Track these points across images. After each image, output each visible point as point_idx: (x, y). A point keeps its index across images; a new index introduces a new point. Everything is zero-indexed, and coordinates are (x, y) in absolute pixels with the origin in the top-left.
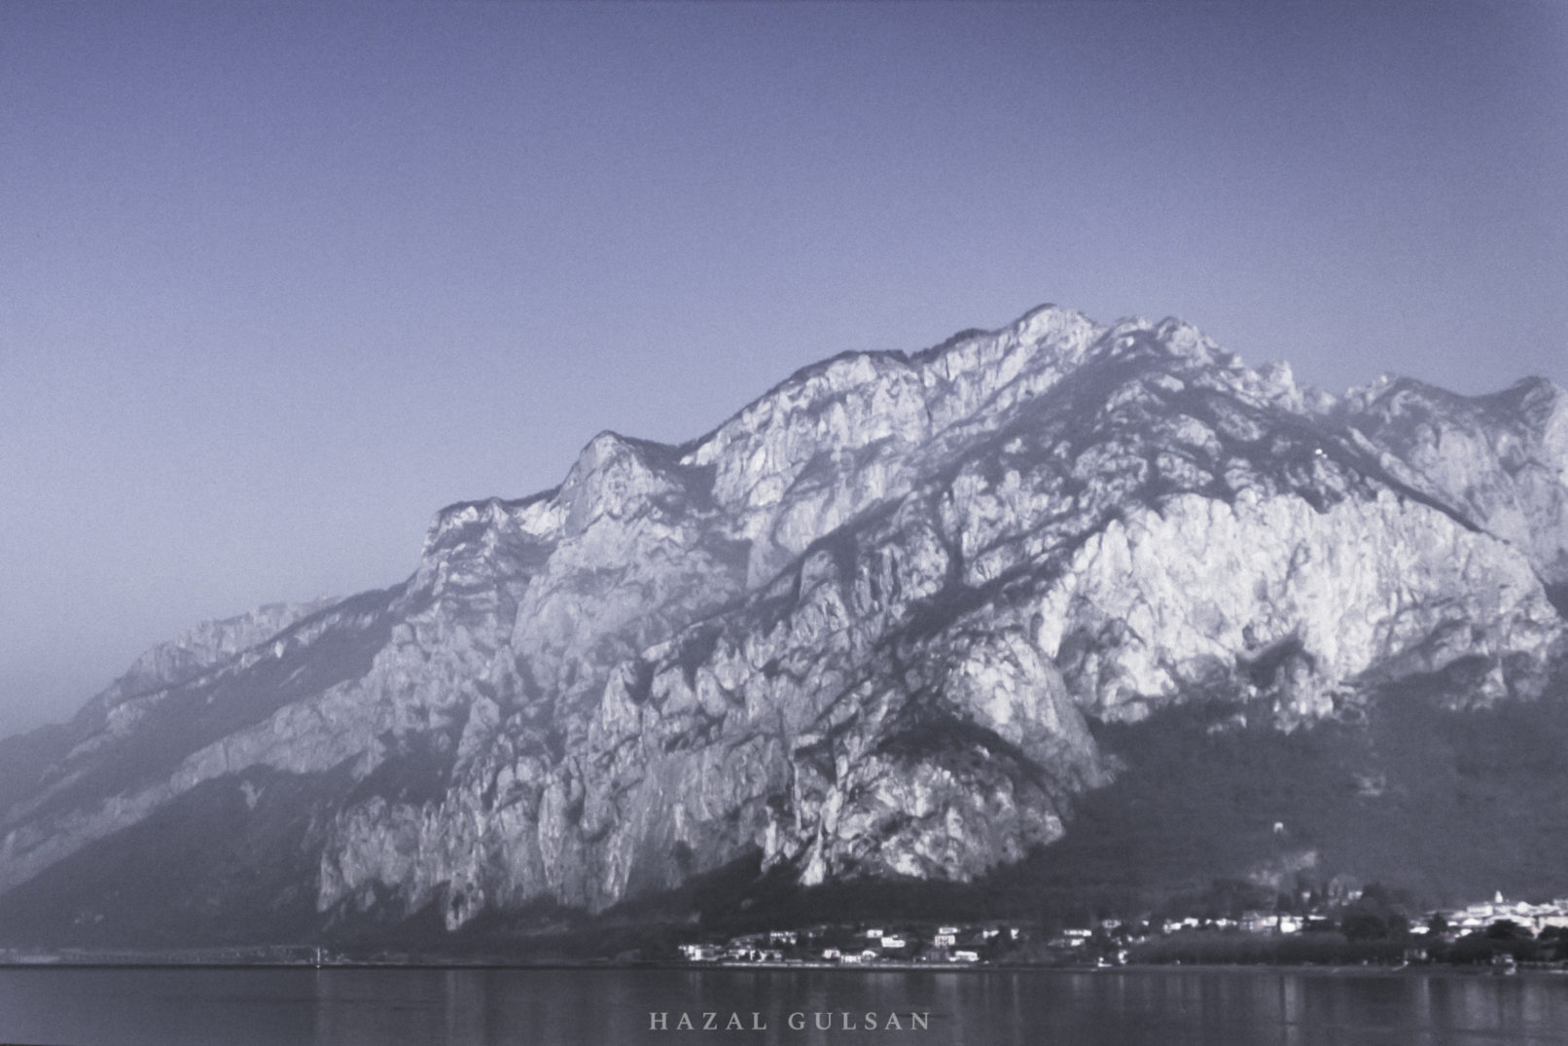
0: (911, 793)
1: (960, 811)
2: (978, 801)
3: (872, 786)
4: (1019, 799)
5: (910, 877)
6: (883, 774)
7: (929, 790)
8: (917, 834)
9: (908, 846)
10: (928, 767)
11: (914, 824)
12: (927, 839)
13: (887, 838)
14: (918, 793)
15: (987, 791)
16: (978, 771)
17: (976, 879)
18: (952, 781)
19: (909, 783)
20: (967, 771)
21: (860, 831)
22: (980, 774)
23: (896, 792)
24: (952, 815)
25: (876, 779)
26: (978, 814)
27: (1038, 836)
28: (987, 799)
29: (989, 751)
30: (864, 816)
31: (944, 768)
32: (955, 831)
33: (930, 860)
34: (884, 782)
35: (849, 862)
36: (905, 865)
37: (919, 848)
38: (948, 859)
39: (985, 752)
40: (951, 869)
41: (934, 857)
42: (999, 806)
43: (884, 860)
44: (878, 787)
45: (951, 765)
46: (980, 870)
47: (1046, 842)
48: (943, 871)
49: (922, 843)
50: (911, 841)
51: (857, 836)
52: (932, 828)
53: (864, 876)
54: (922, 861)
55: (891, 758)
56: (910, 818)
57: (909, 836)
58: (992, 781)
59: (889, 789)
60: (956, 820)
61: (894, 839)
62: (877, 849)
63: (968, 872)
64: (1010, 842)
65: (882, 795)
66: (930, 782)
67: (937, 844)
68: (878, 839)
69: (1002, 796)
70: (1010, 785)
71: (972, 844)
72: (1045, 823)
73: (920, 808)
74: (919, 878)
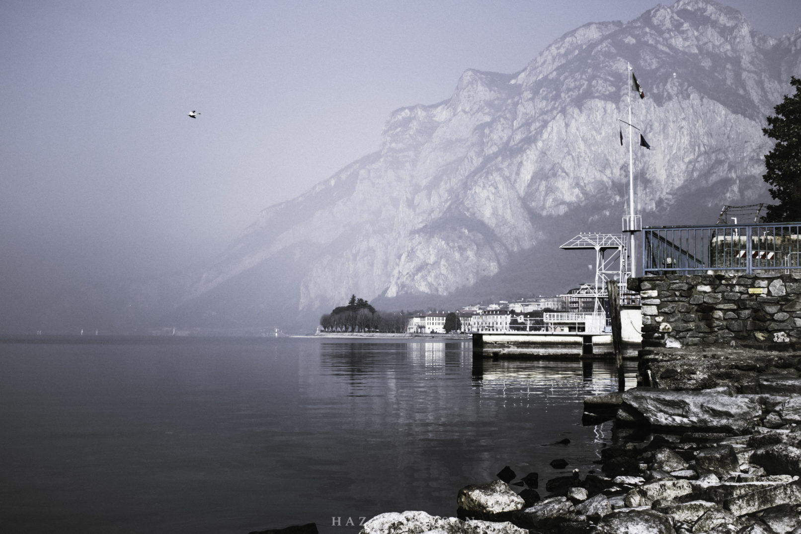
0: (429, 252)
1: (447, 260)
2: (457, 256)
3: (415, 249)
4: (478, 254)
5: (424, 293)
6: (420, 243)
7: (436, 251)
8: (429, 272)
9: (424, 278)
10: (436, 239)
11: (429, 267)
12: (433, 274)
13: (417, 274)
14: (431, 252)
15: (462, 249)
16: (460, 241)
17: (450, 293)
18: (445, 246)
19: (429, 248)
20: (453, 241)
21: (409, 271)
23: (424, 252)
24: (443, 262)
25: (417, 246)
26: (456, 262)
27: (485, 273)
28: (461, 255)
29: (468, 231)
30: (410, 263)
31: (443, 239)
32: (444, 271)
33: (433, 285)
34: (420, 247)
35: (403, 286)
36: (423, 288)
37: (429, 279)
38: (439, 284)
39: (466, 231)
40: (440, 290)
41: (435, 283)
42: (468, 257)
43: (415, 285)
44: (417, 249)
45: (447, 239)
46: (453, 289)
47: (492, 274)
48: (437, 290)
49: (431, 276)
50: (426, 276)
51: (408, 273)
52: (435, 269)
53: (406, 293)
54: (430, 285)
55: (423, 235)
56: (427, 264)
57: (426, 273)
58: (466, 246)
59: (421, 250)
60: (444, 265)
61: (420, 274)
62: (413, 280)
63: (447, 290)
64: (471, 275)
65: (419, 253)
66: (437, 247)
67: (437, 277)
68: (414, 275)
69: (470, 254)
70: (475, 247)
71: (451, 277)
72: (490, 266)
73: (432, 259)
74: (427, 294)
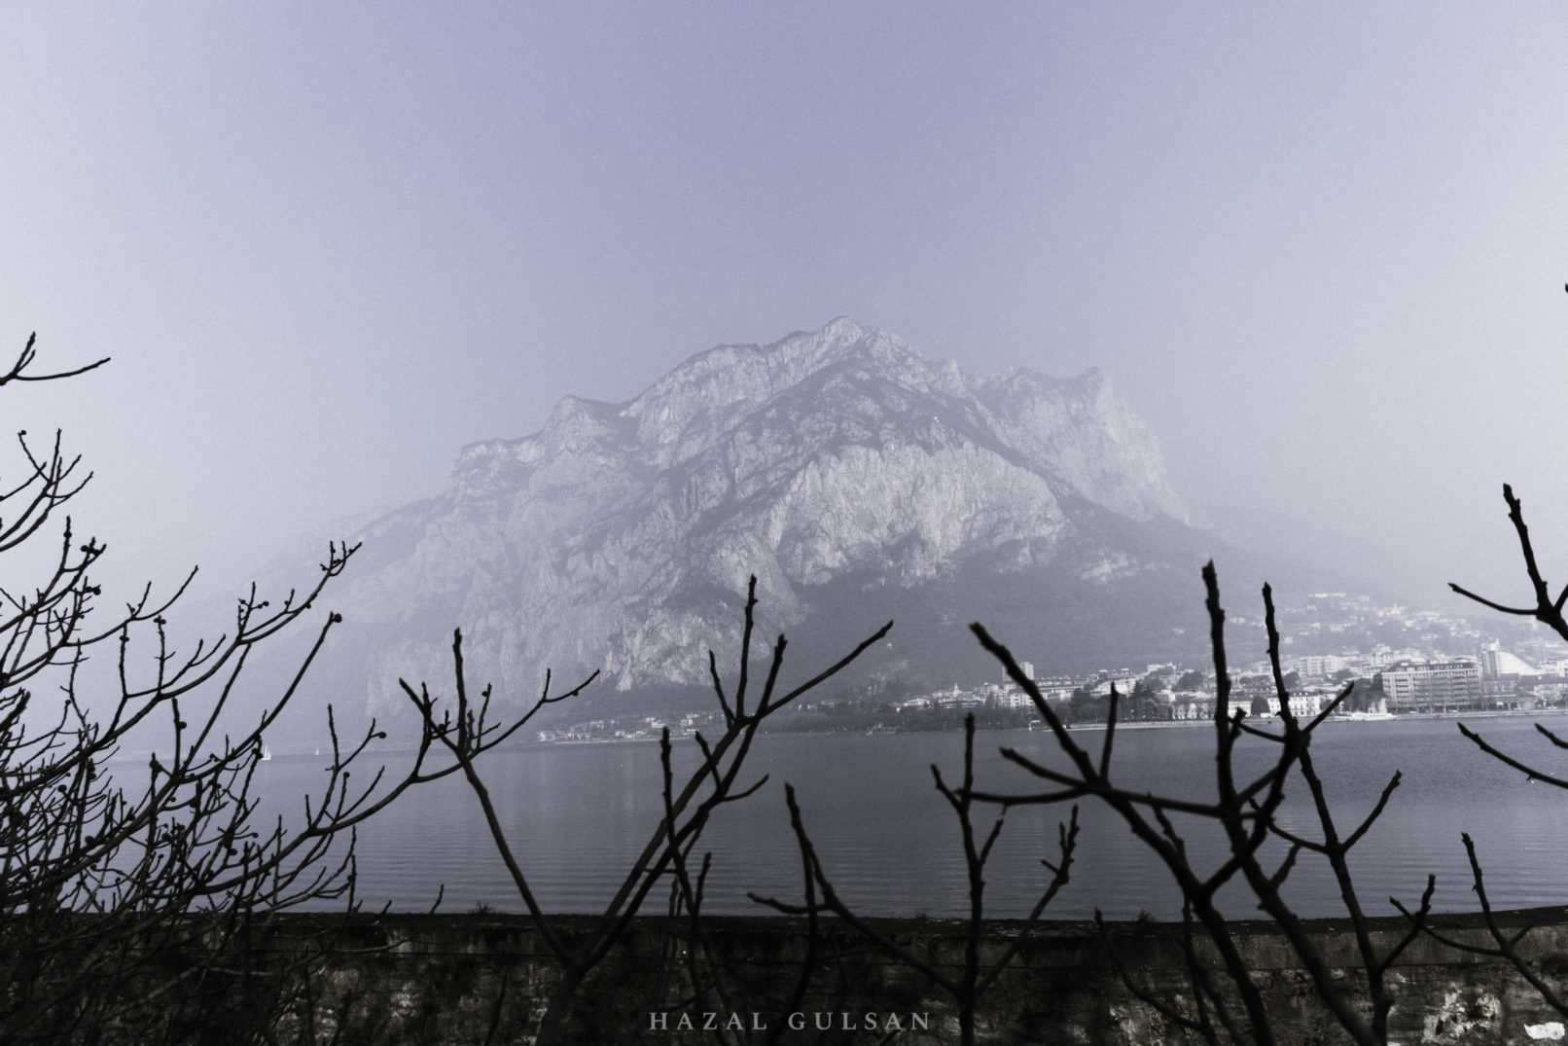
0: (680, 632)
1: (708, 642)
2: (719, 635)
3: (659, 628)
5: (676, 683)
6: (664, 621)
7: (690, 630)
8: (683, 657)
9: (676, 664)
10: (689, 615)
11: (681, 651)
12: (688, 660)
13: (665, 661)
14: (684, 632)
15: (724, 628)
16: (720, 617)
18: (703, 624)
19: (679, 626)
20: (712, 618)
21: (649, 656)
22: (721, 619)
23: (672, 631)
24: (702, 644)
25: (661, 624)
26: (719, 644)
27: (755, 657)
28: (724, 634)
30: (654, 647)
31: (699, 616)
32: (704, 654)
33: (690, 673)
34: (665, 625)
35: (644, 676)
36: (676, 677)
37: (684, 665)
38: (700, 672)
39: (725, 605)
40: (701, 678)
41: (692, 671)
42: (731, 638)
43: (663, 674)
44: (661, 629)
45: (703, 614)
47: (761, 659)
48: (698, 680)
49: (685, 662)
50: (679, 661)
51: (649, 660)
52: (692, 653)
54: (685, 673)
55: (669, 610)
56: (679, 648)
57: (678, 658)
58: (727, 624)
59: (667, 630)
60: (705, 648)
61: (669, 660)
62: (660, 667)
65: (665, 635)
66: (691, 625)
67: (694, 663)
68: (660, 661)
69: (734, 633)
70: (739, 625)
72: (759, 648)
73: (685, 641)
74: (683, 684)
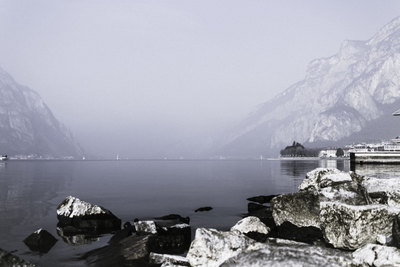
0: (328, 122)
1: (337, 126)
2: (341, 123)
3: (322, 121)
4: (351, 122)
5: (326, 140)
6: (324, 118)
7: (331, 121)
8: (328, 131)
9: (326, 133)
10: (332, 116)
11: (328, 129)
13: (323, 132)
14: (329, 122)
15: (343, 121)
17: (338, 140)
18: (336, 119)
19: (328, 120)
20: (340, 117)
21: (319, 131)
22: (343, 117)
23: (326, 122)
24: (335, 126)
25: (323, 119)
26: (341, 126)
27: (355, 131)
28: (343, 123)
30: (320, 127)
31: (335, 116)
32: (335, 130)
33: (330, 136)
34: (324, 120)
35: (317, 137)
36: (326, 138)
37: (329, 134)
38: (333, 136)
39: (345, 112)
40: (333, 138)
41: (331, 136)
42: (346, 124)
43: (322, 137)
44: (323, 121)
45: (336, 116)
46: (340, 138)
47: (358, 131)
48: (332, 139)
49: (329, 133)
50: (327, 132)
52: (331, 129)
53: (318, 140)
54: (329, 136)
55: (325, 115)
56: (328, 127)
57: (327, 131)
58: (345, 119)
59: (324, 121)
60: (335, 128)
61: (324, 132)
62: (321, 134)
63: (337, 139)
64: (348, 132)
65: (324, 123)
66: (332, 120)
67: (332, 133)
68: (322, 132)
69: (348, 122)
70: (350, 119)
71: (339, 133)
72: (357, 127)
73: (330, 125)
74: (328, 140)
